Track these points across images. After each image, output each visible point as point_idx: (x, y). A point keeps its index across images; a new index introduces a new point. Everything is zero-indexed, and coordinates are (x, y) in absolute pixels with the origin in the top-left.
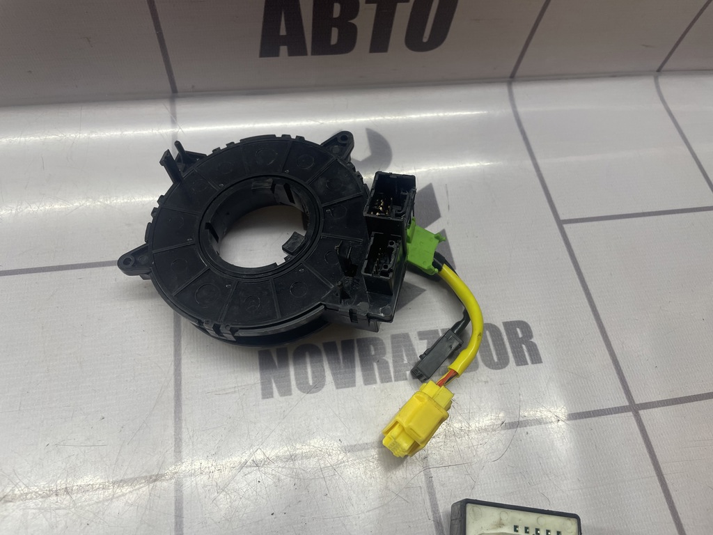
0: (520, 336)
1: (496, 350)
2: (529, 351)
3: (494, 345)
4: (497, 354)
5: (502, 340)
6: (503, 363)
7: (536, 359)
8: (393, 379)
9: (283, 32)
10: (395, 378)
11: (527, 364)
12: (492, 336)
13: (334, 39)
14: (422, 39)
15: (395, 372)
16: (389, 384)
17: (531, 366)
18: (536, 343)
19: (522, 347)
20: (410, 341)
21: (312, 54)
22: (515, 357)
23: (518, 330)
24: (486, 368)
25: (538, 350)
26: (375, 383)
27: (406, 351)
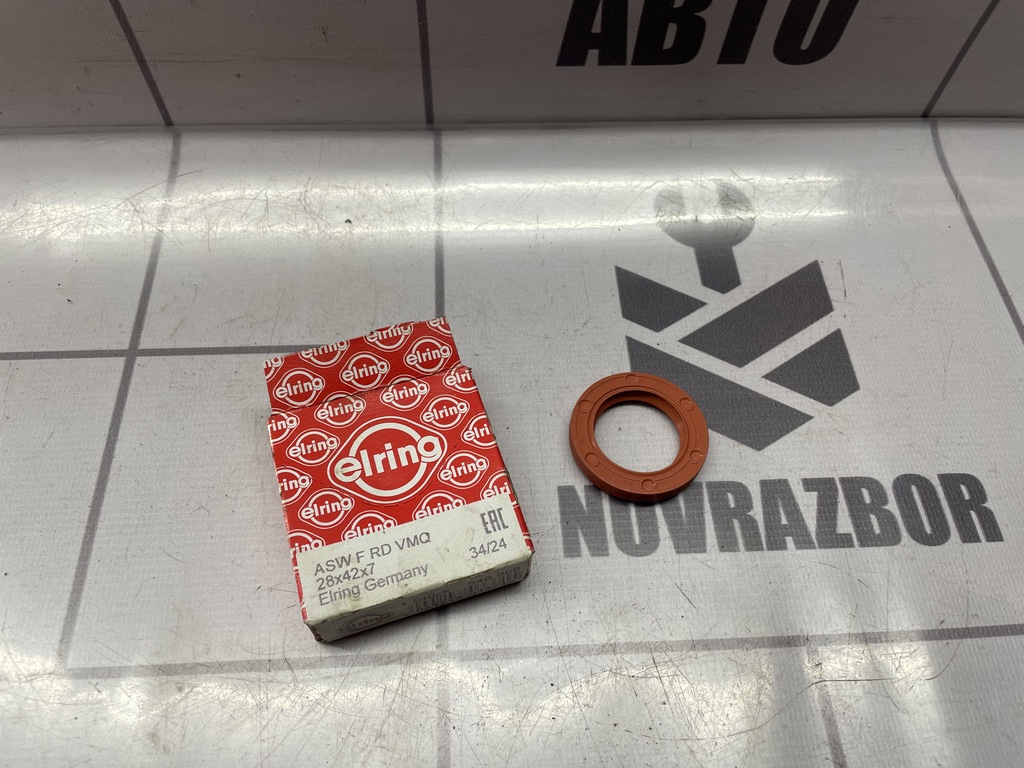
0: (967, 497)
1: (929, 516)
2: (981, 521)
3: (926, 508)
4: (931, 524)
5: (938, 501)
6: (939, 536)
7: (994, 534)
8: (765, 546)
9: (597, 28)
10: (767, 545)
11: (978, 540)
12: (920, 493)
13: (669, 42)
14: (800, 44)
15: (768, 536)
16: (757, 554)
17: (984, 546)
18: (992, 509)
19: (970, 515)
20: (790, 491)
21: (633, 64)
22: (959, 529)
23: (963, 488)
24: (913, 542)
25: (995, 522)
26: (739, 550)
27: (784, 507)
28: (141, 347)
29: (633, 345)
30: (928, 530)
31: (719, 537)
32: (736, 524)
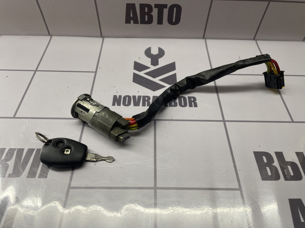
0: (192, 100)
2: (194, 104)
3: (184, 101)
4: (184, 104)
6: (185, 105)
7: (196, 106)
9: (131, 16)
12: (183, 99)
13: (146, 19)
17: (193, 108)
18: (197, 102)
19: (192, 103)
21: (140, 24)
22: (189, 105)
24: (179, 106)
25: (197, 104)
26: (145, 106)
28: (38, 70)
29: (134, 74)
30: (183, 105)
31: (142, 104)
32: (146, 102)
